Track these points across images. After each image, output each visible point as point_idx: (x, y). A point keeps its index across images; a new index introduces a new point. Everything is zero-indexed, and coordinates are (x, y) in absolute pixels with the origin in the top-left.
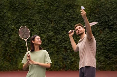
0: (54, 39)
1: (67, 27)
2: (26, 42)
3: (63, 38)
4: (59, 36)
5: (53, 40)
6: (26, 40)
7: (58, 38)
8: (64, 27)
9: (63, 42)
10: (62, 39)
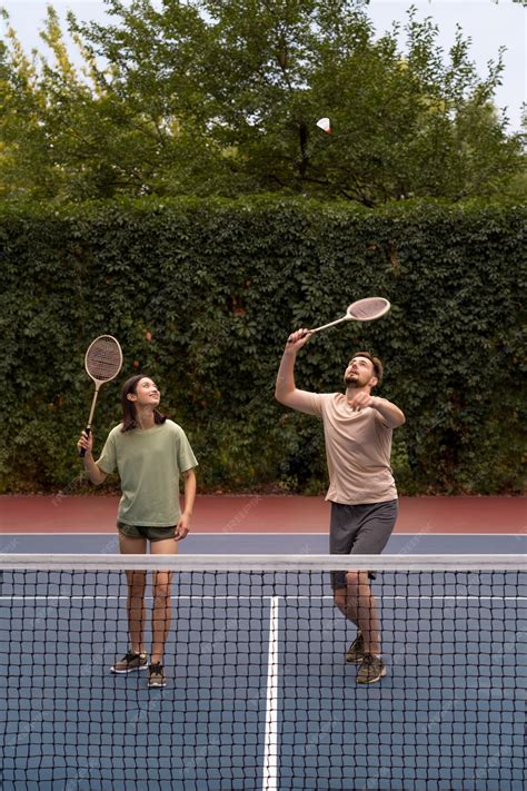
0: (403, 339)
1: (462, 281)
2: (97, 389)
3: (445, 335)
4: (424, 325)
5: (396, 345)
6: (98, 383)
7: (419, 335)
8: (450, 283)
9: (444, 355)
10: (442, 339)
